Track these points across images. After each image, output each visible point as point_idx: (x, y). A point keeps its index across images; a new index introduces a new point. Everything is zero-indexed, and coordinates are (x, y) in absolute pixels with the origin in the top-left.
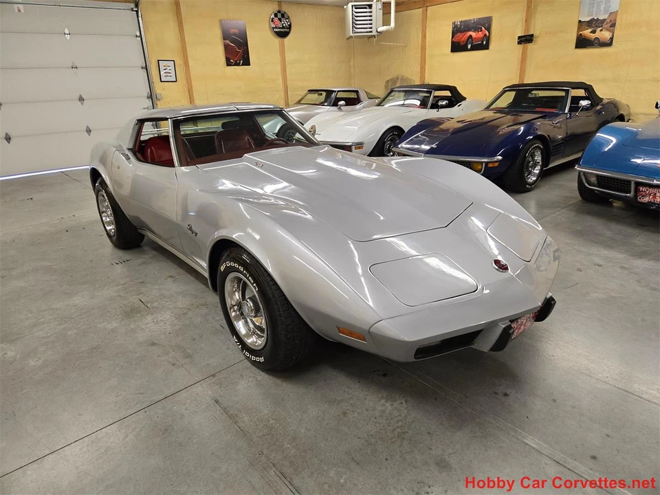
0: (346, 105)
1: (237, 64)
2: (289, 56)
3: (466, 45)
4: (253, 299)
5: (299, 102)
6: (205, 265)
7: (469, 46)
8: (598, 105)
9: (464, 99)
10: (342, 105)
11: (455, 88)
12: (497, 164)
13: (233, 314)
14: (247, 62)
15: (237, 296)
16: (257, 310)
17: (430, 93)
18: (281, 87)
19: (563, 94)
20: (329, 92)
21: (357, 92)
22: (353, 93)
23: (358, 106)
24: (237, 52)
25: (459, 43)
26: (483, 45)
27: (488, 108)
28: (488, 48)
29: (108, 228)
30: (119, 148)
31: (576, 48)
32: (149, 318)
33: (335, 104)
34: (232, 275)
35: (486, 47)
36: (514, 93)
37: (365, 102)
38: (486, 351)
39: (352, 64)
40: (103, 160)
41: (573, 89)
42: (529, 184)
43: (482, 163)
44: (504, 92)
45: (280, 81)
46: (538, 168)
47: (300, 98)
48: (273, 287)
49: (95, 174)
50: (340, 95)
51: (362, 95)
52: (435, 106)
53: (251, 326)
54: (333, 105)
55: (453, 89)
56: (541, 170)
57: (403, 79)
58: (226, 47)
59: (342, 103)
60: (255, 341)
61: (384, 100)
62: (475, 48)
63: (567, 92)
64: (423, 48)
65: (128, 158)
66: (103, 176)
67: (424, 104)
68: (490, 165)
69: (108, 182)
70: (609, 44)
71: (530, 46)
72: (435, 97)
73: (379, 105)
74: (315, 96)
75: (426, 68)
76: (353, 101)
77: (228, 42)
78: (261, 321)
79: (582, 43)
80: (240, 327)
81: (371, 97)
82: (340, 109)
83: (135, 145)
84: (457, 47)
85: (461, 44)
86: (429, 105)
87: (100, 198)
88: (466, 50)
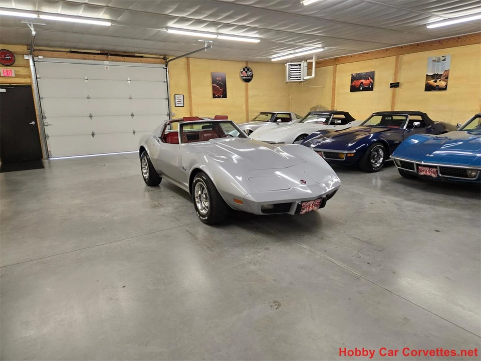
0: (281, 122)
1: (219, 97)
2: (250, 93)
3: (360, 87)
4: (205, 194)
5: (254, 120)
6: (188, 185)
7: (361, 89)
8: (429, 125)
9: (354, 120)
10: (279, 122)
11: (348, 113)
12: (353, 155)
13: (197, 200)
14: (225, 96)
15: (200, 192)
16: (206, 198)
17: (330, 116)
18: (245, 110)
19: (404, 118)
20: (273, 114)
21: (290, 114)
22: (287, 115)
23: (290, 123)
24: (220, 90)
25: (355, 86)
26: (370, 88)
27: (362, 125)
28: (372, 90)
29: (145, 176)
30: (155, 137)
31: (426, 90)
32: (162, 208)
33: (275, 121)
34: (198, 184)
35: (371, 89)
36: (381, 117)
37: (295, 120)
38: (293, 214)
39: (290, 97)
40: (147, 143)
41: (410, 115)
42: (375, 168)
43: (344, 154)
44: (373, 116)
45: (244, 107)
46: (382, 159)
47: (255, 117)
48: (212, 185)
49: (142, 149)
50: (279, 116)
51: (293, 116)
52: (333, 123)
53: (203, 206)
54: (274, 122)
55: (346, 114)
56: (383, 160)
57: (321, 107)
58: (214, 88)
59: (279, 120)
60: (204, 212)
61: (304, 119)
62: (364, 89)
63: (407, 117)
64: (334, 89)
65: (158, 141)
66: (146, 149)
67: (326, 123)
68: (349, 155)
69: (148, 152)
70: (445, 89)
71: (397, 89)
72: (333, 118)
73: (301, 122)
74: (264, 116)
75: (335, 101)
76: (286, 120)
77: (215, 85)
78: (207, 204)
79: (429, 88)
80: (199, 205)
81: (298, 117)
82: (278, 124)
83: (162, 136)
84: (354, 89)
85: (356, 87)
86: (329, 122)
87: (143, 160)
88: (360, 90)
